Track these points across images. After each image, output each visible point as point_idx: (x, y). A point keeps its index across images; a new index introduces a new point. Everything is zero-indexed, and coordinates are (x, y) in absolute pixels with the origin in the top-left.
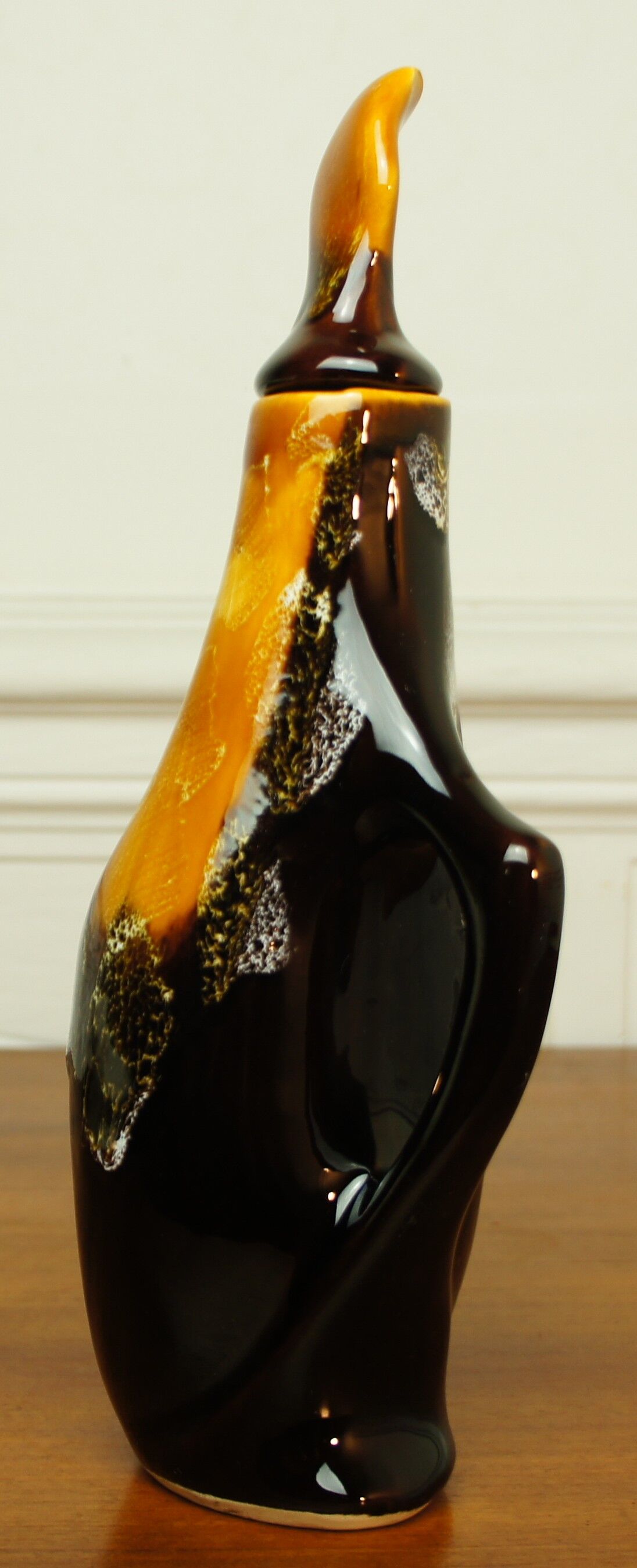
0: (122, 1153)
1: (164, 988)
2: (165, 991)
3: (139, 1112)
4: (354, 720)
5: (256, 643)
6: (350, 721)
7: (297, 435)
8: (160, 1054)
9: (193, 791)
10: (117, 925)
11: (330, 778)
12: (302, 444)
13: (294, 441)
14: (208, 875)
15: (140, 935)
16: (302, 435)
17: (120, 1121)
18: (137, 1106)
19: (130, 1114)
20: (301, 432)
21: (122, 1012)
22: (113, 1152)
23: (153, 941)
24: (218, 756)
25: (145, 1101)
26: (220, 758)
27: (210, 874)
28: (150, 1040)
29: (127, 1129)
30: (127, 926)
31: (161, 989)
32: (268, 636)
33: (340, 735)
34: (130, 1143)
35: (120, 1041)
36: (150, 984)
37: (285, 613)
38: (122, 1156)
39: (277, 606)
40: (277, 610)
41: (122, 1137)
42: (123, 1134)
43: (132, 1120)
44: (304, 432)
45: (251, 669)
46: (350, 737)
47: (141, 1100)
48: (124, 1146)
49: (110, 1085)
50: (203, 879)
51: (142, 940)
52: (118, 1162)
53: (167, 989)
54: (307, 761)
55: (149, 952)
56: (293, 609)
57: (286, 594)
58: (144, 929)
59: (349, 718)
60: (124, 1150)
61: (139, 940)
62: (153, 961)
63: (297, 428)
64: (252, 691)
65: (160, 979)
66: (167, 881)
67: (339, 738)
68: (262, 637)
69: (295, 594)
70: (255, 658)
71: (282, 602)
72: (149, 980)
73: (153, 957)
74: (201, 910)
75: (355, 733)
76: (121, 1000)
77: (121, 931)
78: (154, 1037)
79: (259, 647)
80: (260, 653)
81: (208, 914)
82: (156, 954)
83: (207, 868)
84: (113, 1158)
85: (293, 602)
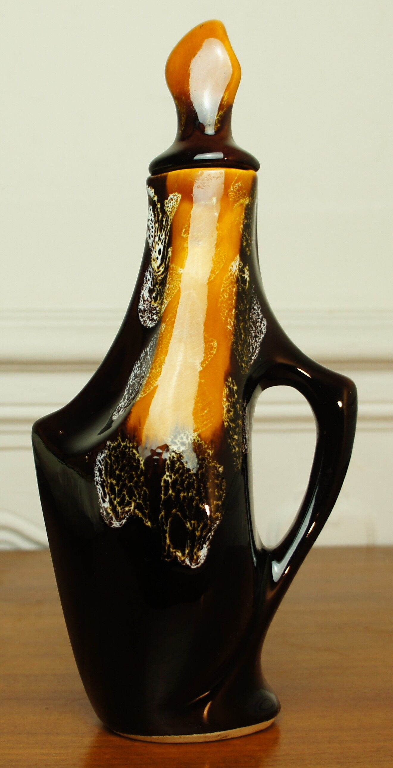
0: (205, 556)
1: (218, 466)
2: (220, 467)
3: (214, 532)
4: (263, 328)
5: (222, 290)
6: (262, 329)
7: (234, 189)
8: (223, 500)
9: (204, 365)
10: (176, 437)
11: (257, 356)
12: (236, 194)
13: (232, 191)
14: (225, 406)
15: (196, 441)
16: (236, 189)
17: (203, 539)
18: (214, 529)
19: (210, 534)
20: (236, 187)
21: (195, 482)
22: (198, 557)
23: (205, 443)
24: (214, 346)
25: (218, 525)
26: (215, 348)
27: (226, 406)
28: (216, 493)
29: (208, 543)
30: (185, 437)
31: (217, 466)
32: (227, 287)
33: (259, 335)
34: (209, 550)
35: (197, 498)
36: (211, 465)
37: (233, 276)
38: (204, 558)
39: (229, 272)
40: (229, 274)
41: (205, 548)
42: (205, 546)
43: (211, 537)
44: (237, 188)
45: (221, 303)
46: (263, 336)
47: (215, 525)
48: (206, 553)
49: (193, 522)
50: (223, 409)
51: (198, 443)
52: (202, 561)
53: (220, 466)
54: (249, 348)
55: (205, 448)
56: (236, 274)
57: (232, 266)
58: (198, 438)
59: (261, 327)
60: (206, 555)
61: (197, 444)
62: (209, 453)
63: (234, 185)
64: (224, 314)
65: (215, 461)
66: (204, 411)
67: (259, 336)
68: (224, 287)
69: (237, 267)
70: (222, 297)
71: (231, 270)
72: (209, 463)
73: (208, 451)
74: (226, 424)
75: (264, 334)
76: (193, 476)
77: (180, 441)
78: (218, 492)
79: (223, 292)
80: (224, 294)
81: (229, 426)
82: (210, 449)
83: (224, 403)
84: (199, 560)
85: (236, 270)
